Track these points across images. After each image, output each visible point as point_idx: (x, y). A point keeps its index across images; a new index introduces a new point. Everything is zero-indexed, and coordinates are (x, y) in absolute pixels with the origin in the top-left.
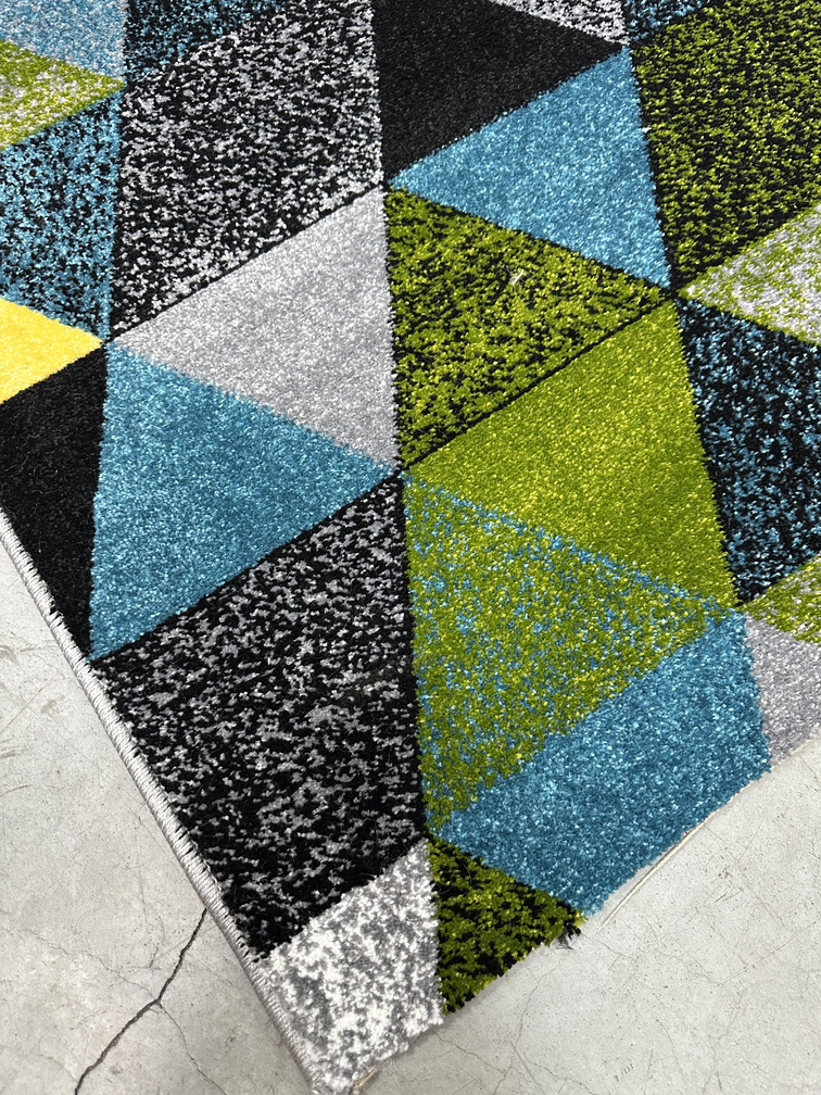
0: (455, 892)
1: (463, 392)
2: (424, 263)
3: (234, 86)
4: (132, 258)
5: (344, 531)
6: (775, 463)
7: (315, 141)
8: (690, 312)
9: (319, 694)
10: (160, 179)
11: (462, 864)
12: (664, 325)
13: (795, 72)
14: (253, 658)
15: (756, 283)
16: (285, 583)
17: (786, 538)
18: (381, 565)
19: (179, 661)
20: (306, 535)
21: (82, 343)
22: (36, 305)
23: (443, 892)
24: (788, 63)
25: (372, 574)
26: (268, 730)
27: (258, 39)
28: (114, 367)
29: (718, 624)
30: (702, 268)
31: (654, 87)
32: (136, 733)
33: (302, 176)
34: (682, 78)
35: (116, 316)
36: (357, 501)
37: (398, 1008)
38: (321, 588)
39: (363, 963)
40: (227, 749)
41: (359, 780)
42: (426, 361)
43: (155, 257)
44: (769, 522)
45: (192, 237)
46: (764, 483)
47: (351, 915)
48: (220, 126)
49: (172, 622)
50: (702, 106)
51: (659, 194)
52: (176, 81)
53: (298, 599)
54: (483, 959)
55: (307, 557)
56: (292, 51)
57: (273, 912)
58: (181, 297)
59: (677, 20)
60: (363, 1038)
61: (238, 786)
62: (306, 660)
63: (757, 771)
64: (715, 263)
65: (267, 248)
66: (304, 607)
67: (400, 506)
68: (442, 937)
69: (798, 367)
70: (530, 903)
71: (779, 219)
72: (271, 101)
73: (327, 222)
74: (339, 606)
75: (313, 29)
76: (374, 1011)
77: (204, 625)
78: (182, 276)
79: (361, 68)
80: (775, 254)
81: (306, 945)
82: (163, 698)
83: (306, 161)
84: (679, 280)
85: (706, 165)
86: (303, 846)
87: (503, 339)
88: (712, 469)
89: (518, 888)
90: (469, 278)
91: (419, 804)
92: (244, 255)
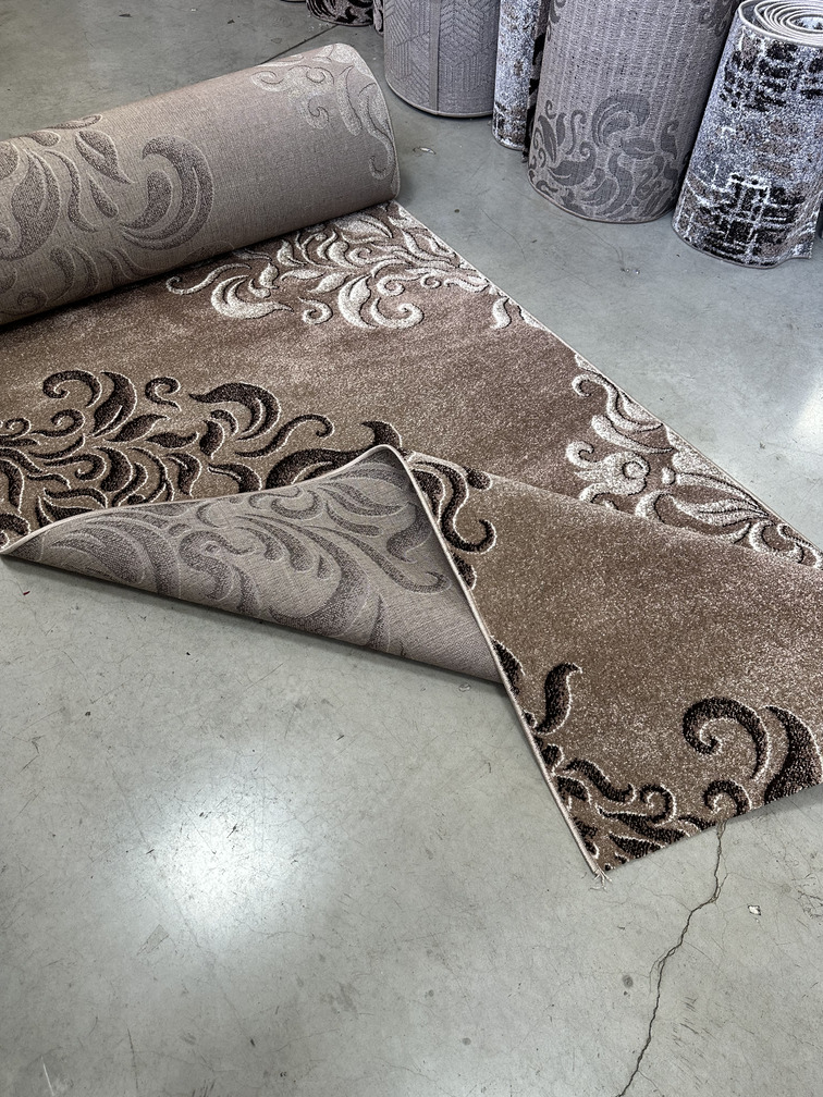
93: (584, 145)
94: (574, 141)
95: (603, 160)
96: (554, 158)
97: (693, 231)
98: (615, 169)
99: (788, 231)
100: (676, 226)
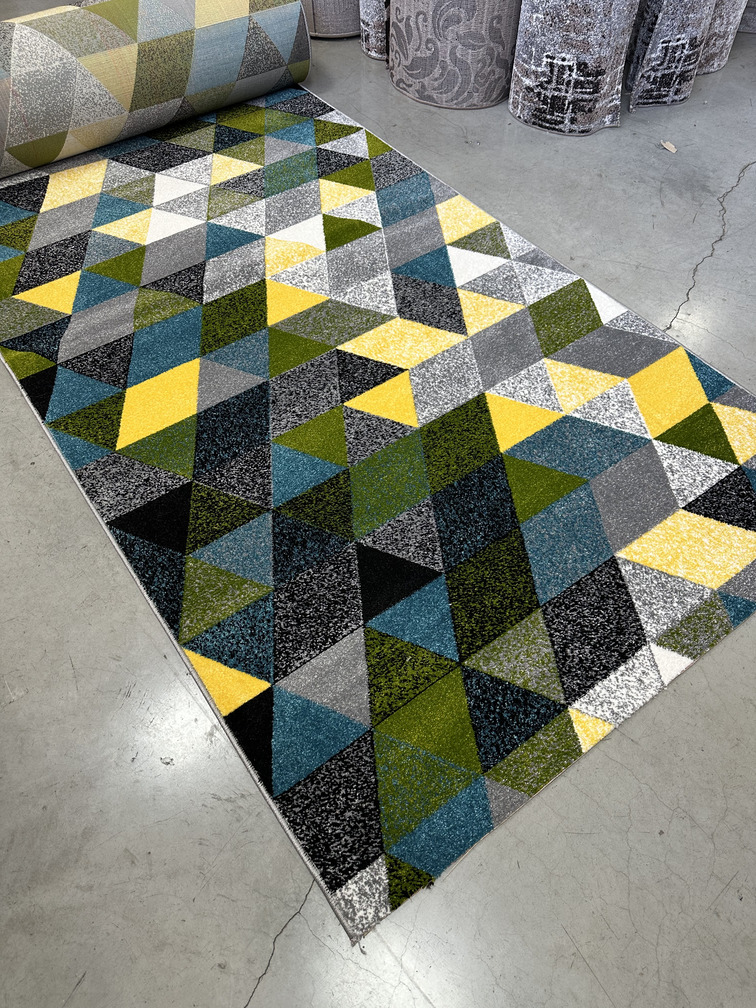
0: (393, 870)
1: (392, 699)
2: (378, 654)
3: (312, 589)
4: (280, 654)
5: (354, 750)
6: (494, 724)
7: (340, 610)
8: (466, 671)
9: (348, 807)
10: (288, 625)
11: (396, 861)
12: (457, 674)
13: (500, 582)
14: (326, 795)
15: (487, 660)
16: (335, 769)
17: (498, 750)
18: (367, 762)
19: (302, 797)
20: (342, 752)
21: (265, 685)
22: (248, 672)
23: (390, 871)
24: (498, 579)
25: (363, 765)
26: (332, 820)
27: (319, 572)
28: (276, 694)
29: (476, 780)
30: (470, 655)
31: (453, 588)
32: (289, 821)
33: (336, 622)
34: (462, 585)
35: (276, 675)
36: (358, 739)
37: (377, 909)
38: (347, 771)
39: (365, 894)
40: (319, 826)
41: (362, 836)
42: (380, 689)
43: (287, 653)
44: (492, 745)
45: (300, 646)
46: (490, 731)
47: (361, 879)
48: (308, 605)
49: (299, 784)
50: (470, 595)
51: (455, 628)
52: (292, 588)
53: (340, 775)
54: (403, 892)
55: (341, 760)
56: (331, 576)
57: (336, 878)
58: (297, 668)
59: (461, 563)
60: (366, 918)
61: (323, 838)
62: (343, 796)
63: (489, 829)
64: (474, 653)
65: (325, 649)
66: (342, 777)
67: (372, 741)
68: (390, 885)
69: (502, 690)
70: (417, 873)
71: (495, 636)
72: (324, 595)
73: (345, 640)
74: (353, 777)
75: (338, 568)
76: (369, 910)
77: (309, 784)
78: (297, 660)
79: (354, 582)
80: (494, 649)
81: (347, 889)
82: (297, 810)
83: (337, 617)
84: (462, 659)
85: (471, 617)
86: (345, 857)
87: (405, 680)
88: (474, 726)
89: (413, 869)
90: (393, 659)
91: (381, 842)
92: (318, 652)
93: (428, 41)
94: (420, 38)
95: (445, 53)
96: (406, 58)
97: (523, 109)
98: (455, 60)
99: (596, 100)
100: (511, 107)
